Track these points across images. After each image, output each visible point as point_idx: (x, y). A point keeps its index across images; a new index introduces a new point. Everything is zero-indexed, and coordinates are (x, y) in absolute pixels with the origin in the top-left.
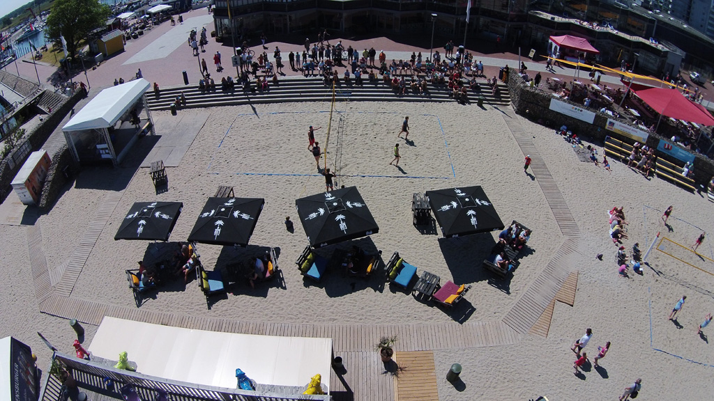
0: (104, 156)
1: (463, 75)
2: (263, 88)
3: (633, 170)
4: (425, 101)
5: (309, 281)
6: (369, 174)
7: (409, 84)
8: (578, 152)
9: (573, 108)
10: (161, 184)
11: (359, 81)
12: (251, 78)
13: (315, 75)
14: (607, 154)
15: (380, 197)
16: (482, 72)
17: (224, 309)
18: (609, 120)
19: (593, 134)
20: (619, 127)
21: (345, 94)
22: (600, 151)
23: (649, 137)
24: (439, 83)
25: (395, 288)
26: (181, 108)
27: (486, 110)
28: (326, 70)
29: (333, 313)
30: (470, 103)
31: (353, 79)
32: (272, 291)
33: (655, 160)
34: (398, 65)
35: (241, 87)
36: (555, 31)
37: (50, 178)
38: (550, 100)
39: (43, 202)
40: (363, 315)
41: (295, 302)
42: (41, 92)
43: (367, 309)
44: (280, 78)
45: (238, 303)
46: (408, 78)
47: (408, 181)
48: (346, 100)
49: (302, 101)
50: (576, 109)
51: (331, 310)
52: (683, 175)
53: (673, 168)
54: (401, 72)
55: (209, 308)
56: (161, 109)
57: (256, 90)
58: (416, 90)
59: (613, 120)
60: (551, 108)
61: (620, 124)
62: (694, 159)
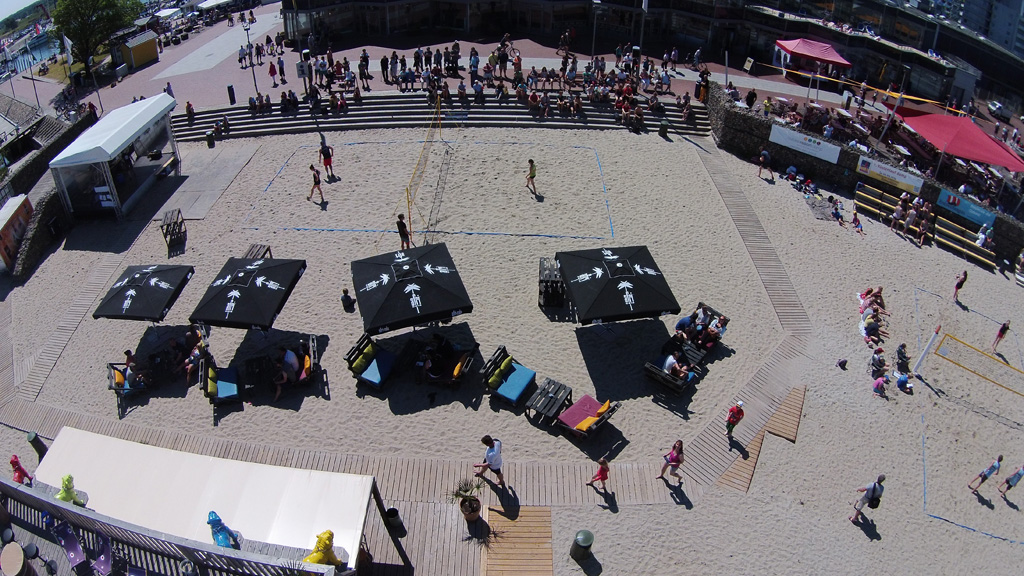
0: (105, 204)
1: (638, 91)
2: (339, 109)
3: (898, 234)
4: (578, 128)
5: (365, 388)
6: (478, 231)
7: (555, 103)
8: (813, 206)
9: (805, 139)
10: (177, 244)
11: (480, 98)
12: (324, 95)
13: (415, 90)
14: (860, 209)
15: (492, 264)
16: (669, 87)
17: (236, 425)
18: (862, 158)
19: (838, 179)
20: (877, 169)
21: (458, 117)
22: (848, 206)
23: (924, 184)
24: (601, 102)
25: (499, 403)
26: (221, 138)
27: (671, 141)
28: (433, 83)
29: (395, 439)
30: (647, 132)
31: (471, 96)
32: (309, 402)
33: (934, 220)
34: (540, 76)
35: (308, 107)
36: (785, 34)
37: (30, 234)
38: (770, 127)
39: (19, 268)
40: (442, 444)
41: (339, 420)
42: (39, 118)
43: (451, 434)
44: (363, 94)
45: (257, 417)
46: (554, 94)
47: (538, 241)
48: (459, 125)
49: (394, 127)
50: (810, 140)
51: (393, 435)
52: (978, 244)
53: (963, 234)
54: (544, 85)
55: (216, 424)
56: (195, 140)
57: (329, 111)
58: (565, 112)
59: (868, 159)
60: (772, 139)
61: (879, 164)
62: (993, 219)
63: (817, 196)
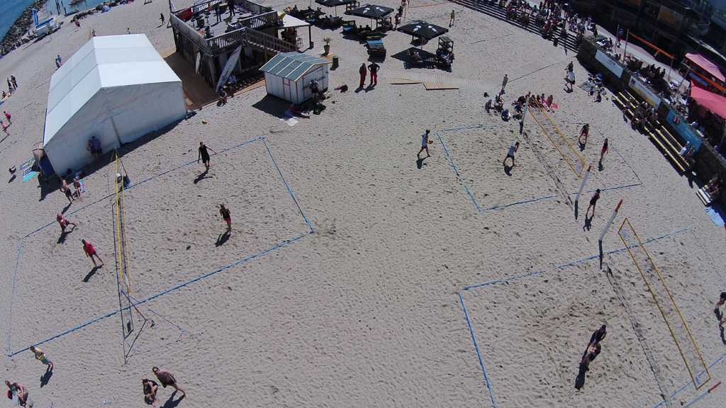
4: (521, 28)
14: (615, 101)
18: (632, 77)
19: (619, 88)
20: (639, 87)
21: (478, 7)
23: (661, 103)
27: (556, 47)
30: (550, 40)
33: (657, 125)
38: (597, 51)
50: (611, 61)
52: (679, 152)
59: (635, 79)
60: (596, 57)
61: (640, 84)
62: (700, 145)
63: (597, 86)
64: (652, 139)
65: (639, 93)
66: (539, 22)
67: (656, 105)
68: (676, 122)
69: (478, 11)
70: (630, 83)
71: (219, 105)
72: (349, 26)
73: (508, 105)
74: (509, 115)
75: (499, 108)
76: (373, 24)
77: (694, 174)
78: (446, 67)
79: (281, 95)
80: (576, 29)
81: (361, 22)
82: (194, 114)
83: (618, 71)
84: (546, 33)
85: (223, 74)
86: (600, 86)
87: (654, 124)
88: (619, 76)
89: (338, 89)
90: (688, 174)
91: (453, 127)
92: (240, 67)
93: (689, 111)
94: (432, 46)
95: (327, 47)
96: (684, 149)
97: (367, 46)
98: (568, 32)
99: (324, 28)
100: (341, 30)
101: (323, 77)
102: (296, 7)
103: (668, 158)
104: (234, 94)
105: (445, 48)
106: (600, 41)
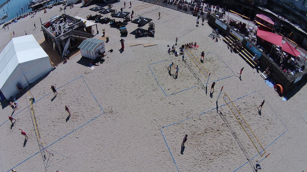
4: (184, 12)
8: (211, 35)
9: (221, 23)
14: (224, 40)
19: (226, 34)
21: (166, 5)
30: (196, 16)
38: (215, 20)
46: (183, 6)
52: (252, 59)
59: (232, 30)
60: (216, 22)
61: (234, 32)
62: (261, 55)
63: (216, 35)
64: (240, 55)
65: (234, 36)
66: (192, 9)
67: (242, 40)
68: (250, 47)
69: (166, 7)
70: (230, 32)
71: (64, 63)
72: (113, 22)
73: (178, 50)
74: (178, 53)
75: (174, 51)
76: (122, 20)
77: (259, 67)
78: (152, 35)
79: (87, 57)
80: (207, 10)
81: (117, 20)
82: (55, 68)
83: (225, 27)
84: (195, 13)
85: (64, 50)
86: (217, 34)
87: (241, 48)
88: (226, 29)
89: (109, 51)
90: (256, 67)
91: (155, 62)
92: (71, 47)
93: (257, 40)
94: (146, 27)
95: (104, 33)
96: (254, 57)
97: (120, 30)
98: (204, 12)
99: (102, 23)
100: (109, 23)
101: (103, 48)
102: (91, 15)
103: (247, 62)
104: (70, 58)
105: (152, 27)
106: (217, 15)
